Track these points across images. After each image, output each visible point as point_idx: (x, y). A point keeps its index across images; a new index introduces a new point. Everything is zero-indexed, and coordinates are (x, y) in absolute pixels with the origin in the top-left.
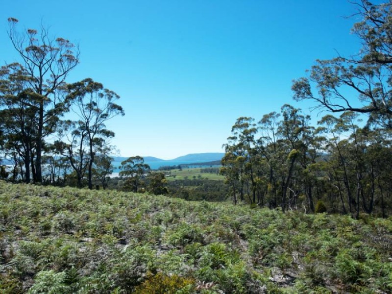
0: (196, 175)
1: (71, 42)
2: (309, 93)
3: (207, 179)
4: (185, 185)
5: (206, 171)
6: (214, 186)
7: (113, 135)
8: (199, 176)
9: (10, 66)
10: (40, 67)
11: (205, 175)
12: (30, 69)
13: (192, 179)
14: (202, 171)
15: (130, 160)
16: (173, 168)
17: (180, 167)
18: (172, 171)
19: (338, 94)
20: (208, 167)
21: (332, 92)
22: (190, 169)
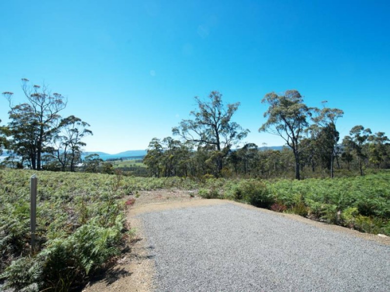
0: (132, 164)
1: (62, 95)
2: (179, 133)
3: (139, 166)
4: (124, 170)
5: (139, 161)
6: (143, 171)
7: (85, 144)
8: (134, 165)
9: (22, 105)
10: (41, 107)
11: (138, 164)
12: (34, 106)
13: (129, 167)
14: (136, 162)
15: (91, 156)
16: (116, 160)
17: (121, 159)
18: (116, 161)
19: (189, 134)
21: (187, 133)
22: (128, 160)
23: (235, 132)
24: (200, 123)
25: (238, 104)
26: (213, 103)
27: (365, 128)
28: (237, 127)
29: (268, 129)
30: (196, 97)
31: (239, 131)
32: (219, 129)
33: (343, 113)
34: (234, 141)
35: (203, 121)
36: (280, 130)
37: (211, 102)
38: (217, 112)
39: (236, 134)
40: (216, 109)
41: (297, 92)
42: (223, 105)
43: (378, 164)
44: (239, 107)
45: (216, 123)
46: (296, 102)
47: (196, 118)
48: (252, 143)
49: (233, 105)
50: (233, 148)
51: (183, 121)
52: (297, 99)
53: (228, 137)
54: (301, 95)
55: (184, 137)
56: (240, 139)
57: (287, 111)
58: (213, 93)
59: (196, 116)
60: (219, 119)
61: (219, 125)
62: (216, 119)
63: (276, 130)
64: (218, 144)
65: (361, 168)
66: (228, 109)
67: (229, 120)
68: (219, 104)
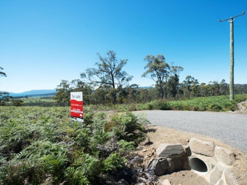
0: (38, 100)
2: (85, 77)
3: (44, 102)
5: (44, 98)
8: (40, 101)
11: (43, 100)
13: (35, 102)
14: (41, 98)
16: (21, 97)
17: (26, 97)
18: (21, 99)
19: (93, 78)
20: (45, 96)
21: (92, 77)
22: (33, 97)
23: (125, 77)
24: (102, 70)
25: (127, 60)
26: (110, 59)
27: (192, 77)
28: (126, 74)
29: (146, 76)
30: (98, 54)
31: (127, 77)
32: (114, 75)
33: (183, 69)
34: (124, 83)
35: (103, 69)
36: (153, 77)
37: (109, 58)
38: (113, 64)
39: (125, 79)
40: (112, 62)
41: (163, 56)
42: (117, 60)
43: (194, 95)
44: (127, 62)
45: (112, 71)
46: (162, 62)
47: (99, 67)
48: (135, 84)
49: (124, 61)
50: (123, 87)
51: (88, 69)
52: (162, 60)
53: (120, 80)
54: (165, 58)
55: (90, 80)
56: (128, 81)
57: (159, 66)
58: (110, 52)
59: (99, 66)
60: (114, 68)
61: (114, 73)
62: (112, 69)
63: (151, 76)
64: (113, 84)
65: (189, 96)
66: (120, 62)
67: (120, 70)
68: (115, 59)
